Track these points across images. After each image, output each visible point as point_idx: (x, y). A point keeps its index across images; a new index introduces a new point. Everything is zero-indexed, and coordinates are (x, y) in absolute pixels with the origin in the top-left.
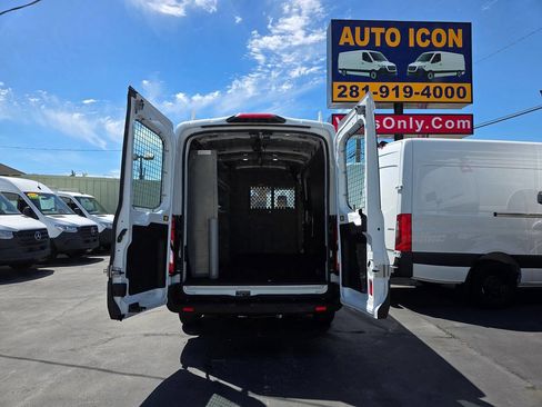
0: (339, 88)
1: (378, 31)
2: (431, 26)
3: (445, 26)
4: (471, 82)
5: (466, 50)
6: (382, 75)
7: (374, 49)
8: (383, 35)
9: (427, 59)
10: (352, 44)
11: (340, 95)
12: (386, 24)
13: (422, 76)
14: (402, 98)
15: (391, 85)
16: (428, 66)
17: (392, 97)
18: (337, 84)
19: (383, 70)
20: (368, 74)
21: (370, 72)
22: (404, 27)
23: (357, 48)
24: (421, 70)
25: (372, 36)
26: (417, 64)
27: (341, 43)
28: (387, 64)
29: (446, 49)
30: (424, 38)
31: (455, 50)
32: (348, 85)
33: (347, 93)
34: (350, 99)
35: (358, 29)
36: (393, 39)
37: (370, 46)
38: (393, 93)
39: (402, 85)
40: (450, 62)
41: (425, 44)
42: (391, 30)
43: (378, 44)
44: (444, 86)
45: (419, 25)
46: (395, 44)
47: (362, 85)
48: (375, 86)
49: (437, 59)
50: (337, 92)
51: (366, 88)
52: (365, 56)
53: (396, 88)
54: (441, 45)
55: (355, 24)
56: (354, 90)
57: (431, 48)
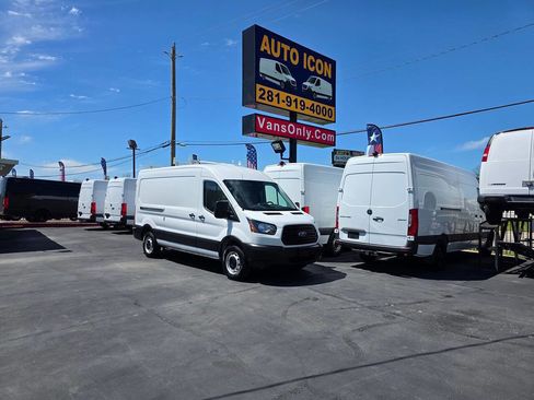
0: (260, 90)
1: (286, 48)
2: (317, 56)
3: (325, 59)
4: (334, 106)
5: (332, 81)
6: (287, 87)
7: (284, 64)
8: (289, 52)
9: (312, 82)
10: (269, 52)
11: (260, 97)
12: (292, 45)
13: (310, 95)
14: (298, 110)
15: (293, 97)
16: (314, 88)
17: (293, 108)
18: (259, 86)
19: (288, 82)
20: (278, 83)
21: (281, 81)
22: (302, 50)
23: (271, 57)
24: (310, 89)
25: (282, 50)
26: (307, 84)
27: (262, 49)
28: (291, 78)
29: (322, 76)
30: (313, 64)
31: (326, 79)
32: (267, 89)
33: (265, 96)
34: (266, 102)
35: (273, 41)
36: (295, 59)
37: (280, 59)
38: (294, 104)
39: (299, 99)
40: (325, 88)
41: (312, 69)
42: (294, 50)
43: (285, 59)
44: (322, 105)
45: (310, 52)
46: (295, 63)
47: (275, 92)
48: (283, 95)
49: (318, 84)
50: (259, 93)
51: (278, 95)
52: (277, 68)
53: (296, 100)
54: (320, 72)
55: (271, 35)
56: (270, 95)
57: (315, 73)
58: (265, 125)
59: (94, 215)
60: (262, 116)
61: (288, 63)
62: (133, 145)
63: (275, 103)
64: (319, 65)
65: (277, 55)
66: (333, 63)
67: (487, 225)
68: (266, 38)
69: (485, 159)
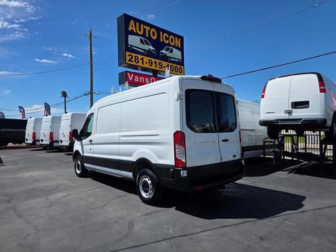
0: (129, 55)
1: (148, 28)
2: (170, 33)
3: (175, 35)
4: (183, 65)
5: (181, 49)
6: (149, 54)
7: (146, 39)
8: (149, 31)
9: (167, 50)
10: (135, 31)
11: (130, 60)
12: (151, 26)
13: (165, 58)
14: (158, 69)
15: (154, 60)
16: (168, 54)
17: (153, 67)
18: (128, 53)
19: (149, 51)
20: (142, 51)
21: (144, 50)
22: (159, 30)
23: (137, 34)
24: (165, 55)
25: (145, 30)
26: (164, 51)
27: (130, 29)
28: (152, 48)
29: (174, 46)
30: (167, 39)
31: (177, 48)
32: (134, 55)
33: (133, 59)
34: (134, 63)
35: (138, 24)
36: (154, 35)
37: (144, 35)
38: (154, 64)
39: (158, 61)
40: (176, 54)
41: (167, 42)
42: (153, 30)
43: (147, 36)
44: (174, 65)
45: (164, 31)
46: (155, 38)
47: (140, 57)
48: (146, 59)
49: (171, 51)
50: (128, 58)
51: (142, 59)
52: (141, 41)
53: (156, 62)
54: (173, 44)
55: (136, 20)
56: (136, 59)
57: (169, 44)
58: (133, 78)
59: (35, 140)
60: (131, 73)
61: (149, 38)
62: (64, 94)
63: (140, 64)
64: (172, 39)
65: (141, 33)
66: (181, 38)
67: (269, 140)
68: (132, 22)
69: (263, 97)
